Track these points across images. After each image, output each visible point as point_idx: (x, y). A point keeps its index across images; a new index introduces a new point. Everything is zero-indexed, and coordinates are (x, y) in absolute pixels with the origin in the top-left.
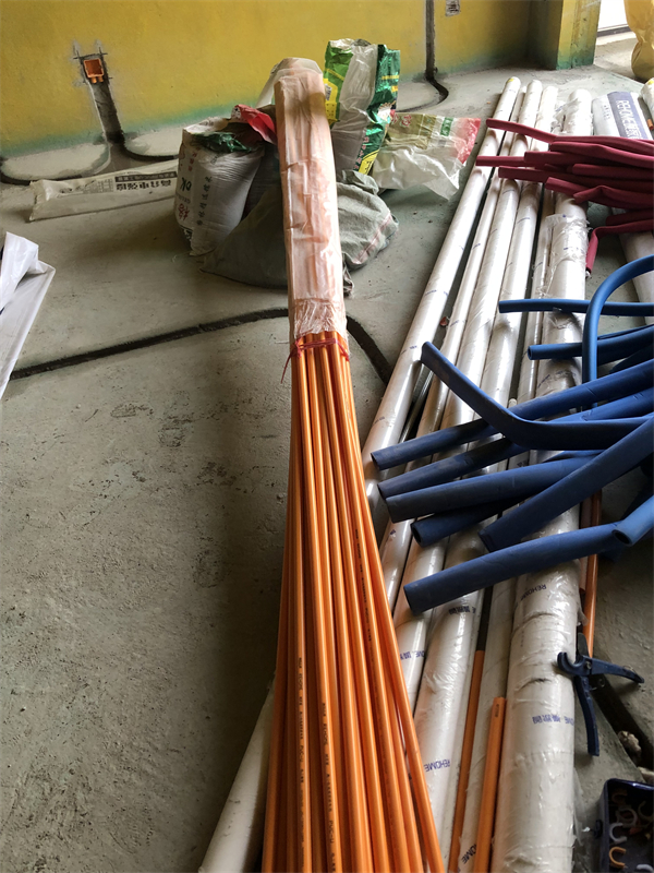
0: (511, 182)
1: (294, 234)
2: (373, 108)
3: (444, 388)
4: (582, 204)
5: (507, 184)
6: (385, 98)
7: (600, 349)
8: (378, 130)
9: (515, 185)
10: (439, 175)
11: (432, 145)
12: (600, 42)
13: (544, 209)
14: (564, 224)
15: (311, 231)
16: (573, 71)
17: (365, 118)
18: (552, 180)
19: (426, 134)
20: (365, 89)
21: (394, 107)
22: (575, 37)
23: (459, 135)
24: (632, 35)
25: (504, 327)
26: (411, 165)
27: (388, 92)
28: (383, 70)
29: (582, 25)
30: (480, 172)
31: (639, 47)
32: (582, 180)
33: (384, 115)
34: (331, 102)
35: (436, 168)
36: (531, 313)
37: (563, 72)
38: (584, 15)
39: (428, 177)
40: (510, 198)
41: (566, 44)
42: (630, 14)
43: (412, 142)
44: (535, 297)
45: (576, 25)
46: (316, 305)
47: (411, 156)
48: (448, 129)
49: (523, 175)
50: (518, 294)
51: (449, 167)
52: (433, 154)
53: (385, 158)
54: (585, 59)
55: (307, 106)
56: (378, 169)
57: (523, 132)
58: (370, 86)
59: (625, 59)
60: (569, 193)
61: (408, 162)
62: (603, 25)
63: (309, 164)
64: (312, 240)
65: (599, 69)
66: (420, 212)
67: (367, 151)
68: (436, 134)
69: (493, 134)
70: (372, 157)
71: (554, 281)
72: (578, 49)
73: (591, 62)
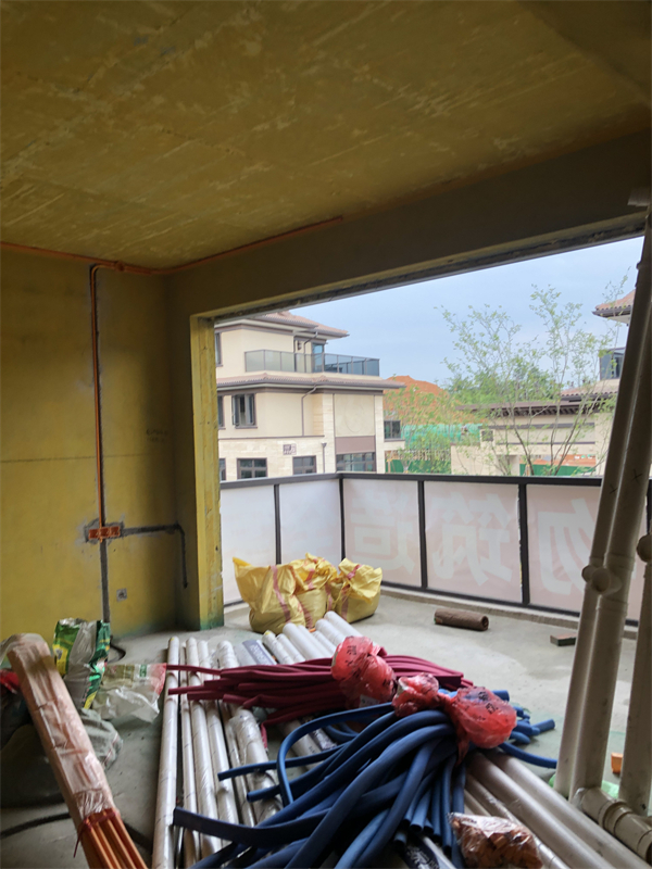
0: (197, 702)
1: (59, 751)
2: (93, 662)
3: (195, 834)
4: (249, 708)
5: (194, 704)
6: (102, 655)
7: (292, 786)
8: (97, 677)
9: (200, 704)
10: (144, 704)
11: (134, 685)
12: (226, 610)
13: (225, 717)
14: (242, 723)
15: (73, 747)
16: (212, 631)
17: (88, 670)
18: (226, 696)
19: (128, 677)
20: (89, 649)
21: (106, 661)
22: (210, 609)
23: (153, 675)
24: (246, 605)
25: (223, 791)
26: (122, 700)
27: (104, 651)
28: (101, 636)
29: (213, 601)
30: (171, 699)
31: (253, 613)
32: (246, 693)
33: (100, 666)
34: (62, 660)
35: (141, 700)
36: (237, 778)
37: (206, 632)
38: (213, 595)
39: (135, 707)
40: (199, 713)
41: (204, 613)
42: (242, 593)
43: (121, 684)
45: (210, 601)
46: (93, 794)
47: (121, 693)
48: (145, 672)
49: (204, 697)
50: (224, 768)
51: (150, 699)
52: (137, 690)
53: (101, 698)
54: (218, 622)
55: (41, 665)
56: (96, 705)
57: (194, 671)
58: (92, 647)
59: (245, 620)
60: (239, 704)
61: (119, 697)
62: (226, 601)
63: (56, 703)
64: (75, 752)
65: (229, 629)
66: (133, 733)
67: (90, 693)
68: (137, 676)
69: (172, 675)
70: (92, 697)
72: (213, 616)
73: (223, 624)
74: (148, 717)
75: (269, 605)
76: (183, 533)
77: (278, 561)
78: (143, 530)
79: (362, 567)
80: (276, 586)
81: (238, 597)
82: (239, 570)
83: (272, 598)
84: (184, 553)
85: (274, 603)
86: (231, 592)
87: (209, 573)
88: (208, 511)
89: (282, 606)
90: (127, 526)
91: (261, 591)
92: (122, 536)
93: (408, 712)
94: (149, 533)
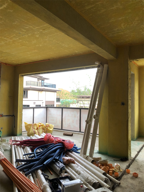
4: (28, 146)
7: (36, 156)
11: (6, 143)
12: (22, 133)
13: (23, 148)
14: (27, 149)
18: (24, 144)
19: (5, 141)
21: (1, 138)
22: (19, 132)
23: (10, 141)
24: (27, 132)
25: (24, 157)
26: (4, 145)
27: (1, 136)
30: (13, 146)
32: (28, 144)
37: (18, 136)
38: (20, 129)
39: (6, 147)
40: (19, 148)
41: (18, 133)
43: (3, 143)
44: (25, 154)
45: (19, 130)
46: (2, 156)
49: (19, 145)
51: (9, 146)
52: (6, 144)
54: (21, 135)
57: (17, 141)
59: (26, 135)
60: (26, 146)
62: (23, 131)
65: (23, 136)
68: (7, 141)
69: (13, 142)
71: (28, 152)
72: (20, 133)
73: (22, 135)
74: (8, 149)
75: (31, 131)
76: (15, 117)
77: (33, 123)
78: (7, 116)
79: (50, 124)
80: (33, 128)
81: (25, 130)
82: (25, 124)
83: (32, 130)
84: (15, 120)
85: (32, 131)
86: (24, 129)
87: (20, 125)
88: (20, 112)
89: (34, 131)
90: (3, 115)
91: (30, 128)
92: (2, 117)
93: (56, 144)
94: (8, 116)
